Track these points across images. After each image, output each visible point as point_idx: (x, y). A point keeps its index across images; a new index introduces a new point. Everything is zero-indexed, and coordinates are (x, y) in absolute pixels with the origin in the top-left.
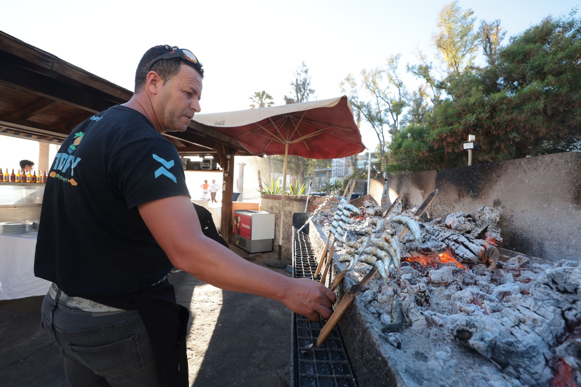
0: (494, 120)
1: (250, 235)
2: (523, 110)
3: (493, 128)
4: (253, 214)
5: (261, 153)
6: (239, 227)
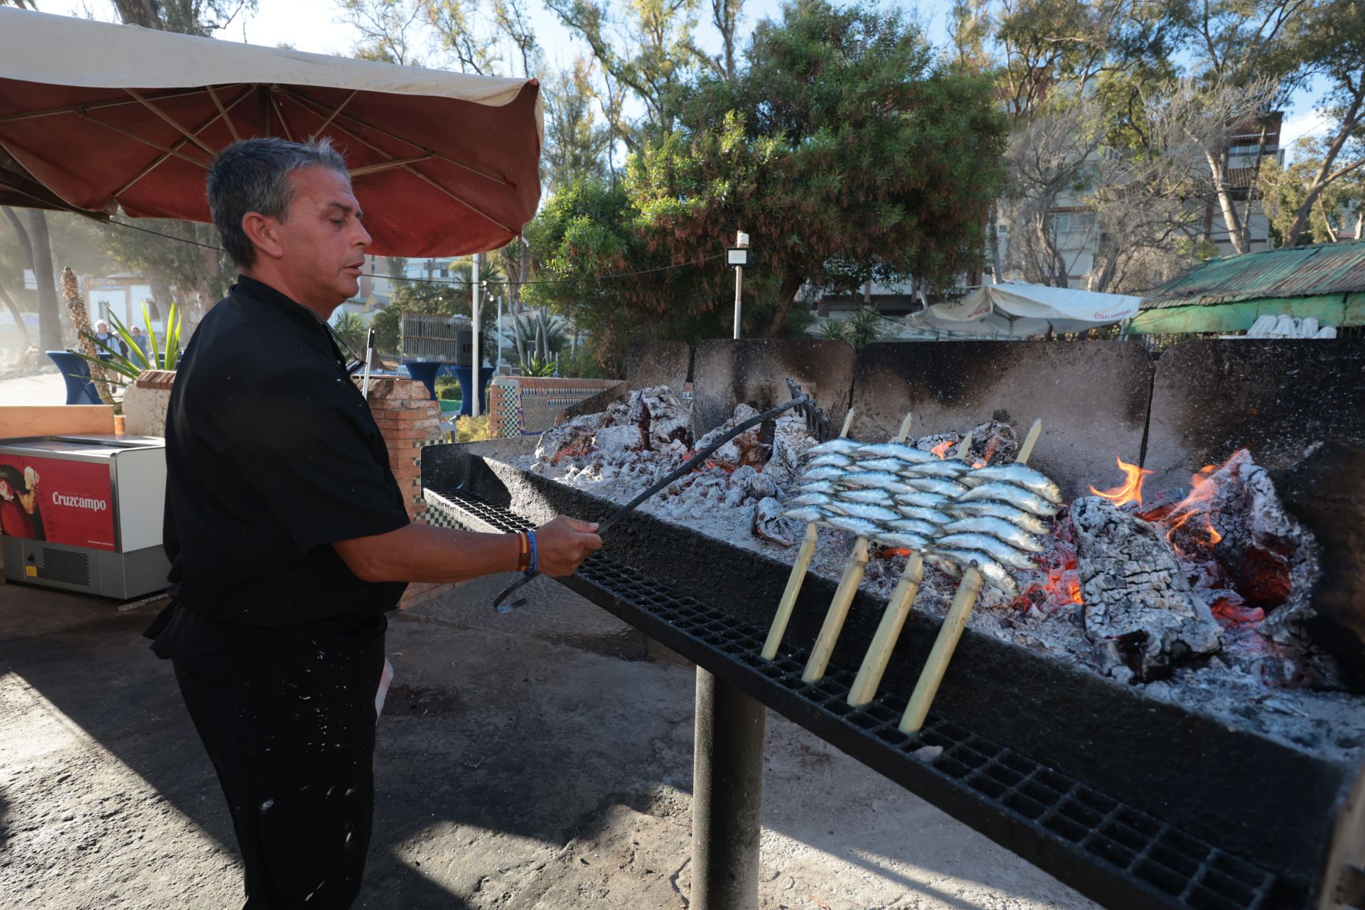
0: (763, 201)
1: (114, 534)
2: (808, 188)
3: (762, 218)
4: (117, 451)
5: (103, 203)
6: (36, 508)
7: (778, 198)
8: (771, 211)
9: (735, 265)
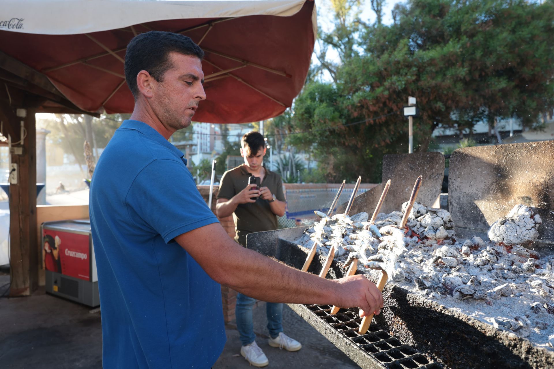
1: (90, 272)
2: (445, 75)
5: (97, 108)
6: (59, 257)
7: (427, 82)
8: (423, 89)
9: (408, 116)
